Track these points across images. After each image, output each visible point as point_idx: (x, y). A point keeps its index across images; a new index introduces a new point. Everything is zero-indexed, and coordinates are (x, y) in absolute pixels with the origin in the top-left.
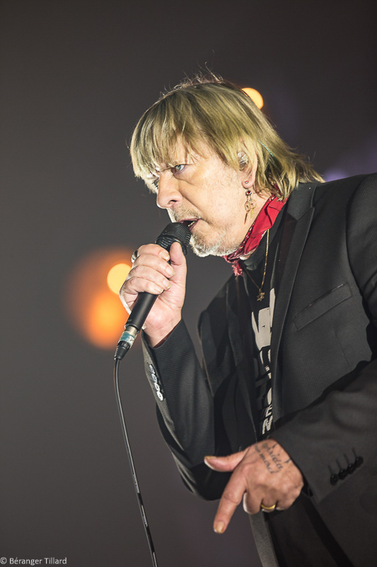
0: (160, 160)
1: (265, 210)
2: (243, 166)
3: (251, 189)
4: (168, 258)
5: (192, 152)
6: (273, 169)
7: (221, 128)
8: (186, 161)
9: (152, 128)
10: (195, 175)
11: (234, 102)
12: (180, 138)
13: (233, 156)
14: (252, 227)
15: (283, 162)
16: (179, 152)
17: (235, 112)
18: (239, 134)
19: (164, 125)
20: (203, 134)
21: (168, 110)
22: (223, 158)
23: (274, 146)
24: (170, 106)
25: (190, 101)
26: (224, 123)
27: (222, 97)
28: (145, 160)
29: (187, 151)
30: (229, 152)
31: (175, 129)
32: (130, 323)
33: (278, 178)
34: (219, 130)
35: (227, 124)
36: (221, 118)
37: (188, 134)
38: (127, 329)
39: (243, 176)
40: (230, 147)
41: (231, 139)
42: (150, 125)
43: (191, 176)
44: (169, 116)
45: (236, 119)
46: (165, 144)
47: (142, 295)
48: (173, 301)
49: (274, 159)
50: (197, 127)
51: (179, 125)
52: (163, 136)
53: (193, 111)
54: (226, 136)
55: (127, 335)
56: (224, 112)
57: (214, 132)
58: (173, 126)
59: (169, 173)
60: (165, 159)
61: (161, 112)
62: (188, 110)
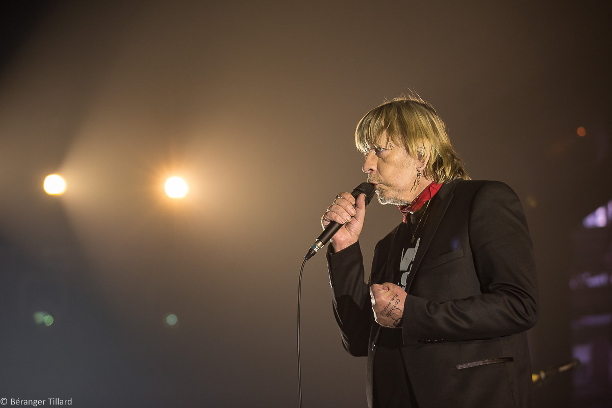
0: (370, 143)
1: (429, 187)
2: (420, 157)
3: (422, 172)
4: (354, 203)
5: (391, 142)
6: (439, 163)
7: (411, 131)
8: (386, 147)
9: (370, 122)
10: (388, 156)
11: (425, 117)
12: (385, 132)
13: (414, 150)
14: (419, 196)
15: (445, 161)
16: (383, 140)
17: (424, 124)
18: (422, 137)
19: (377, 122)
20: (400, 132)
21: (382, 114)
22: (408, 150)
23: (443, 149)
24: (384, 111)
25: (398, 110)
26: (414, 129)
27: (418, 113)
28: (361, 140)
29: (388, 140)
30: (412, 147)
31: (383, 125)
32: (320, 239)
33: (439, 169)
34: (410, 132)
35: (416, 129)
36: (413, 125)
37: (391, 131)
38: (317, 242)
39: (418, 164)
40: (414, 145)
41: (415, 139)
42: (369, 120)
43: (386, 156)
44: (382, 117)
45: (423, 127)
46: (375, 134)
47: (333, 223)
48: (353, 230)
49: (441, 158)
50: (396, 127)
51: (386, 124)
52: (375, 128)
53: (398, 117)
54: (413, 137)
55: (315, 246)
56: (416, 122)
57: (406, 133)
58: (383, 124)
59: (374, 152)
60: (372, 143)
61: (378, 114)
62: (395, 115)
